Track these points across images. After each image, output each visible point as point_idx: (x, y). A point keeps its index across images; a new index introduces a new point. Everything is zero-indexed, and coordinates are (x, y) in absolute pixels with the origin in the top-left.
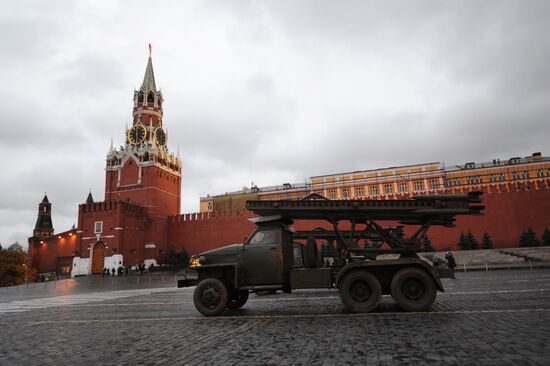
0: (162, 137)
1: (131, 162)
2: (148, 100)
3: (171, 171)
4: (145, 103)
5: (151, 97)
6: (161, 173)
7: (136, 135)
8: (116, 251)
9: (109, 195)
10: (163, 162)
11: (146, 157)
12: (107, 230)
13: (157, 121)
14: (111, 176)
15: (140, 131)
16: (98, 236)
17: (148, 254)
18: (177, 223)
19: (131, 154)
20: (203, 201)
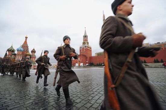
0: (88, 43)
1: (83, 48)
2: (85, 37)
3: (90, 49)
4: (85, 38)
5: (86, 36)
6: (88, 49)
7: (84, 43)
8: (82, 62)
9: (80, 53)
10: (88, 47)
11: (86, 47)
12: (80, 59)
13: (87, 40)
14: (80, 50)
15: (84, 42)
16: (79, 60)
17: (87, 63)
18: (91, 58)
19: (83, 46)
20: (95, 54)
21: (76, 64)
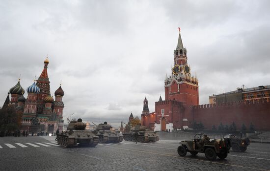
0: (187, 69)
1: (174, 82)
2: (180, 53)
3: (193, 84)
4: (179, 55)
5: (181, 52)
6: (187, 86)
7: (176, 70)
8: (170, 122)
9: (166, 98)
10: (189, 81)
11: (181, 80)
12: (166, 113)
13: (185, 62)
14: (167, 89)
15: (177, 67)
16: (163, 115)
17: (184, 124)
18: (197, 109)
19: (174, 79)
21: (156, 125)
